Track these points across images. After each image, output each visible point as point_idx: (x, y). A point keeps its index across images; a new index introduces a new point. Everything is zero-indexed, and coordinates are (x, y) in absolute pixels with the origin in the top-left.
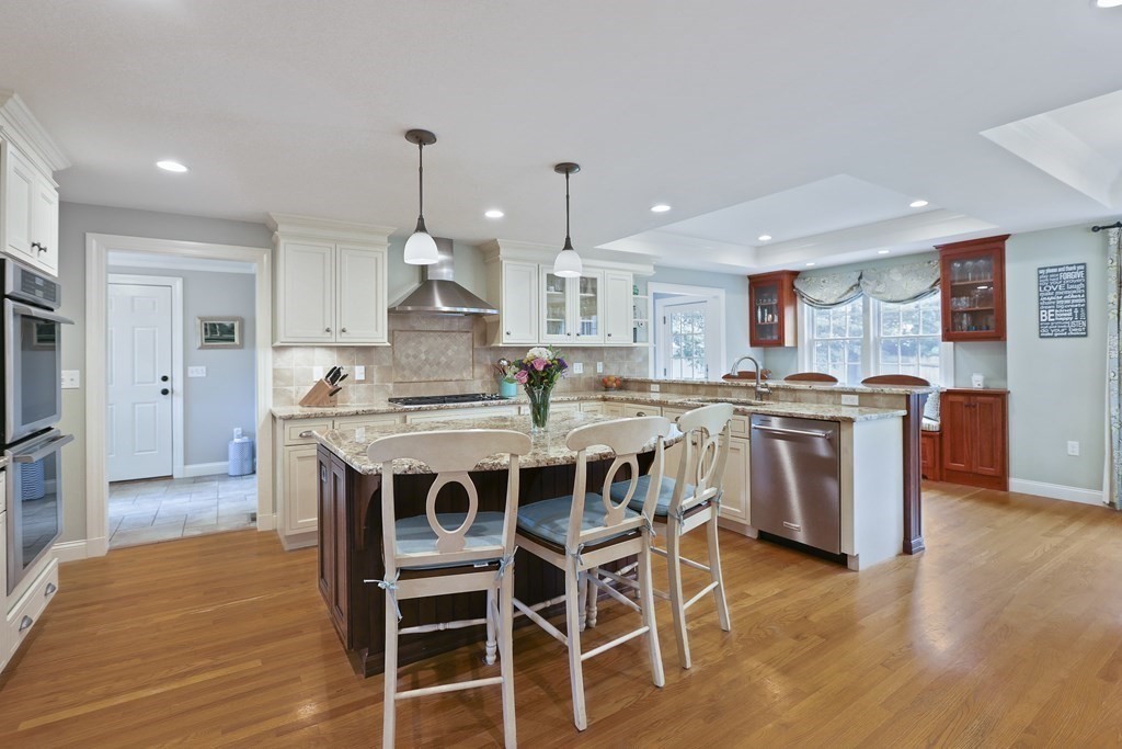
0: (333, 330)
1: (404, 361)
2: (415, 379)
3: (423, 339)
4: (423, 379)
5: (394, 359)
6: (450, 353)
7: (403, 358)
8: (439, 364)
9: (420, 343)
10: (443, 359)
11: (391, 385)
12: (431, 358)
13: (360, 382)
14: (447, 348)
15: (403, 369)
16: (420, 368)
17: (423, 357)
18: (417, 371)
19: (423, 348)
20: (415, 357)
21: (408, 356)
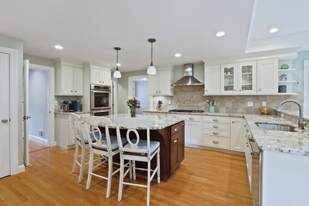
0: (158, 92)
1: (181, 99)
2: (184, 105)
3: (186, 94)
4: (186, 105)
5: (178, 99)
6: (194, 97)
7: (180, 99)
8: (190, 101)
9: (185, 95)
10: (192, 99)
11: (177, 106)
12: (188, 99)
13: (170, 105)
14: (193, 96)
15: (180, 102)
16: (185, 102)
17: (186, 98)
18: (184, 102)
19: (186, 96)
20: (184, 98)
21: (182, 98)
